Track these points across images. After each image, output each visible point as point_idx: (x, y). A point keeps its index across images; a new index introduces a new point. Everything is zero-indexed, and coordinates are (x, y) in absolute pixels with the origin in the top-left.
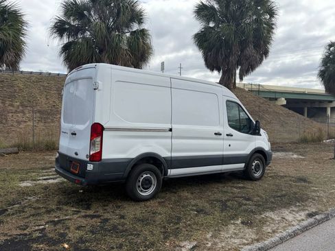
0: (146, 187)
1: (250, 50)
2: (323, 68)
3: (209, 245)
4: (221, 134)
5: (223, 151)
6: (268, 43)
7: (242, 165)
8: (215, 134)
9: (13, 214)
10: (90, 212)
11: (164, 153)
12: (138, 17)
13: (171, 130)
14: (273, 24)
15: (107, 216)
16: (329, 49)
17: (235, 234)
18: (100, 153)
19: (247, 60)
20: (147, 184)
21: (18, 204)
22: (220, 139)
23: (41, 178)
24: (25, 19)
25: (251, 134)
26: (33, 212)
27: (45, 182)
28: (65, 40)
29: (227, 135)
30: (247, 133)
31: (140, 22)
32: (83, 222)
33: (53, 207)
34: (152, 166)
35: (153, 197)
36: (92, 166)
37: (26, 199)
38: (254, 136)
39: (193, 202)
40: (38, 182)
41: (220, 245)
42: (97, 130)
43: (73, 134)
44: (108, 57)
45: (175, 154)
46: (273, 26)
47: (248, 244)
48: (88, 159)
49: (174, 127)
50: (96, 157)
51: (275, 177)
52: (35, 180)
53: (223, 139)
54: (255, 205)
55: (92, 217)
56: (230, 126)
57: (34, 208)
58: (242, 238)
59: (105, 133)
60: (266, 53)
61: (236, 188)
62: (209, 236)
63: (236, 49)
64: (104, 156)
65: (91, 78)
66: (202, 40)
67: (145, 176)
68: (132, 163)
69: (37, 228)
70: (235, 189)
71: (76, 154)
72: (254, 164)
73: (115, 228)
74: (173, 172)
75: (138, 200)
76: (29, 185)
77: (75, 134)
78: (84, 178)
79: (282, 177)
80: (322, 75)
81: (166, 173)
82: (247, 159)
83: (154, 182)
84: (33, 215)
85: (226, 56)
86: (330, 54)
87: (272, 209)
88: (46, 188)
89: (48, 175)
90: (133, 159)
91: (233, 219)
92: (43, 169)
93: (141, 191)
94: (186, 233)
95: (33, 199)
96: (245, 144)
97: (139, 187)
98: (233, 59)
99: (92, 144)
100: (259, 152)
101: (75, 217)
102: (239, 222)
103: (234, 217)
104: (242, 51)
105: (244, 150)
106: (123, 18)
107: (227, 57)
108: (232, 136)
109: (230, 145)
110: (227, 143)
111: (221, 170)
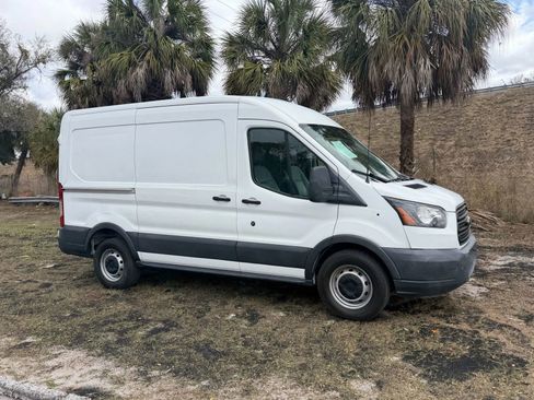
4: (229, 200)
5: (237, 232)
7: (298, 273)
8: (215, 199)
11: (128, 226)
22: (229, 210)
29: (244, 201)
38: (334, 207)
49: (139, 186)
53: (236, 210)
59: (65, 194)
64: (68, 222)
72: (339, 276)
90: (90, 229)
105: (296, 238)
108: (259, 203)
109: (253, 224)
110: (245, 217)
111: (240, 272)
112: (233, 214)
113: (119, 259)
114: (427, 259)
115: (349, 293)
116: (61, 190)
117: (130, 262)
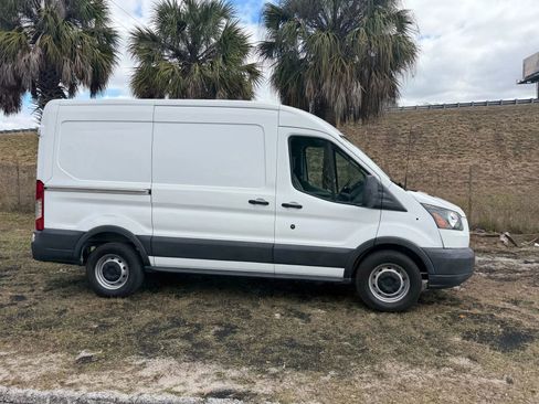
4: (267, 204)
5: (273, 235)
8: (251, 202)
11: (138, 229)
13: (150, 192)
18: (42, 219)
20: (112, 273)
22: (266, 213)
29: (284, 205)
36: (34, 235)
38: (377, 212)
49: (155, 187)
50: (39, 226)
53: (274, 213)
59: (47, 194)
64: (48, 224)
67: (109, 260)
68: (83, 240)
72: (377, 274)
74: (157, 261)
90: (84, 233)
108: (300, 207)
109: (293, 227)
110: (284, 221)
111: (274, 274)
112: (272, 218)
113: (122, 265)
114: (457, 257)
115: (387, 289)
116: (40, 189)
117: (137, 268)
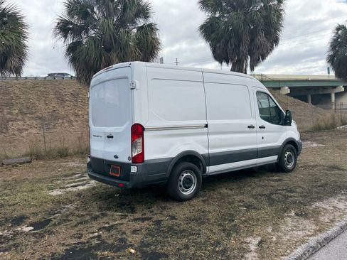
0: (187, 186)
1: (261, 38)
2: (331, 53)
3: (274, 239)
4: (253, 127)
5: (257, 144)
6: (279, 30)
7: (275, 157)
8: (249, 127)
9: (59, 224)
10: (138, 215)
11: (202, 151)
12: (144, 12)
13: (206, 126)
14: (281, 10)
15: (156, 218)
16: (337, 33)
17: (295, 226)
18: (142, 154)
19: (258, 49)
20: (188, 183)
21: (58, 213)
22: (253, 132)
23: (68, 185)
24: (25, 21)
25: (282, 125)
26: (79, 220)
27: (75, 189)
28: (70, 41)
29: (260, 127)
30: (278, 124)
31: (146, 16)
32: (137, 226)
33: (97, 213)
34: (191, 164)
35: (195, 195)
36: (136, 168)
37: (64, 208)
38: (285, 127)
39: (238, 198)
40: (68, 190)
41: (285, 239)
42: (138, 131)
43: (108, 137)
44: (117, 56)
45: (212, 151)
46: (281, 12)
47: (313, 235)
48: (131, 162)
49: (210, 122)
50: (139, 159)
51: (306, 167)
52: (64, 188)
53: (256, 132)
54: (301, 196)
55: (143, 220)
56: (262, 118)
57: (78, 216)
58: (303, 230)
59: (145, 133)
60: (276, 41)
61: (273, 180)
62: (270, 230)
63: (246, 39)
64: (146, 158)
65: (126, 78)
66: (208, 30)
67: (185, 175)
68: (173, 163)
69: (91, 235)
70: (273, 182)
71: (116, 157)
72: (286, 155)
73: (170, 229)
74: (211, 169)
75: (181, 200)
76: (59, 193)
77: (112, 137)
78: (128, 180)
79: (313, 167)
80: (331, 60)
81: (204, 171)
82: (279, 151)
83: (195, 180)
84: (81, 223)
85: (235, 46)
86: (338, 38)
87: (320, 199)
88: (79, 195)
89: (75, 182)
90: (173, 158)
91: (285, 211)
92: (66, 176)
93: (183, 190)
94: (246, 229)
95: (71, 207)
96: (277, 136)
97: (181, 186)
98: (244, 49)
99: (133, 145)
100: (291, 143)
101: (124, 221)
102: (293, 214)
103: (286, 210)
104: (252, 40)
105: (276, 142)
106: (130, 14)
107: (238, 47)
108: (264, 128)
109: (263, 138)
110: (260, 135)
115: (289, 161)
